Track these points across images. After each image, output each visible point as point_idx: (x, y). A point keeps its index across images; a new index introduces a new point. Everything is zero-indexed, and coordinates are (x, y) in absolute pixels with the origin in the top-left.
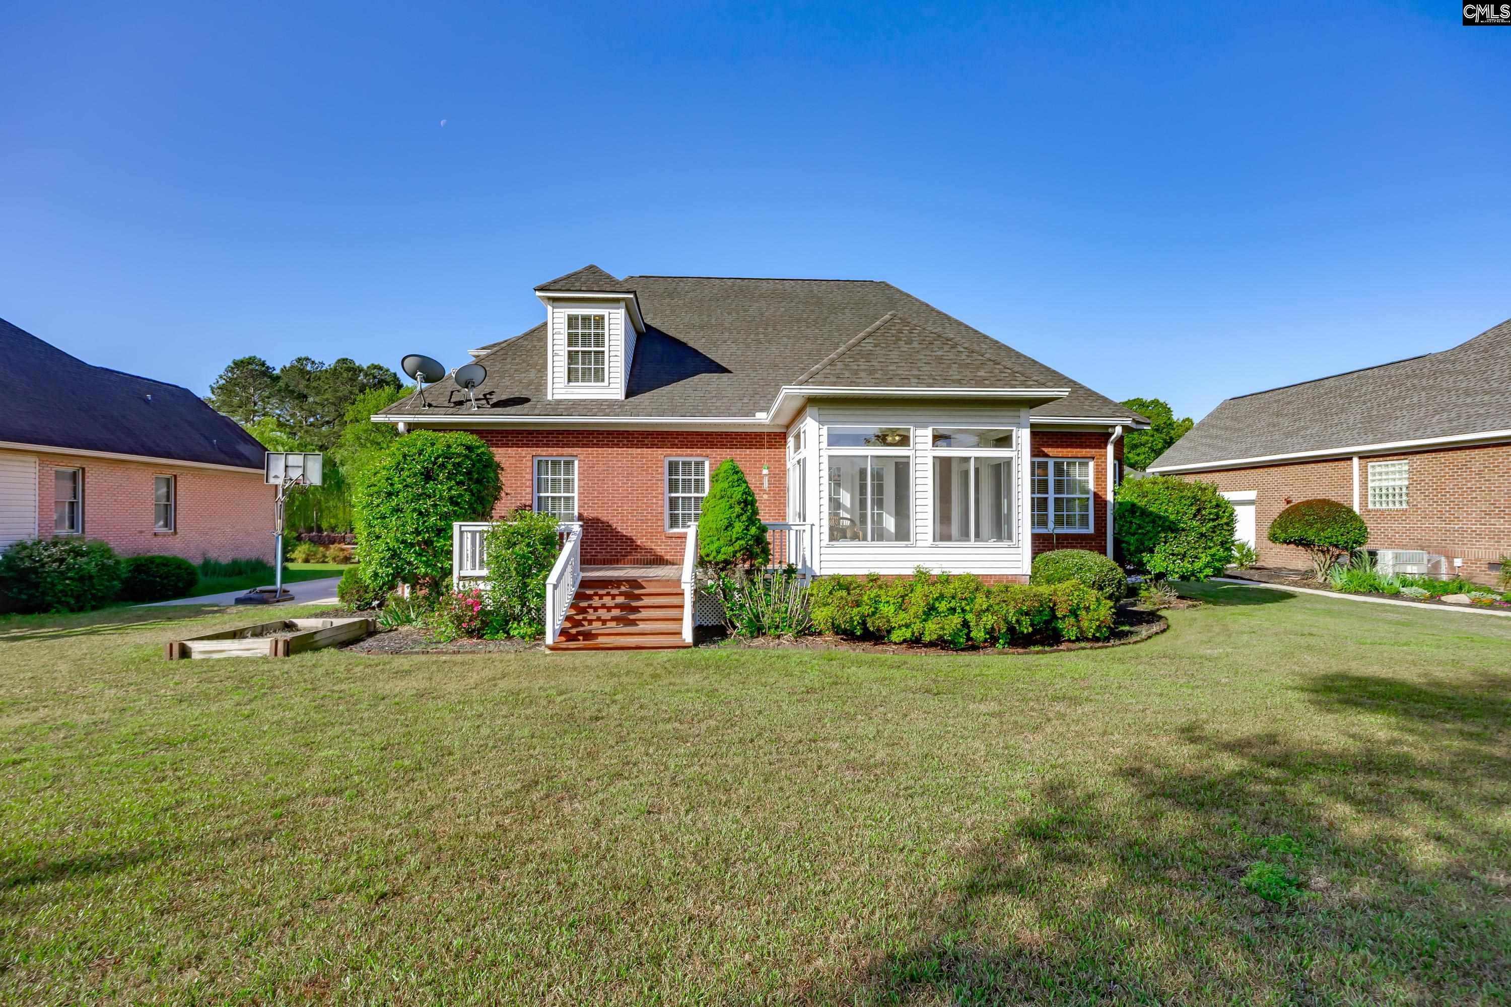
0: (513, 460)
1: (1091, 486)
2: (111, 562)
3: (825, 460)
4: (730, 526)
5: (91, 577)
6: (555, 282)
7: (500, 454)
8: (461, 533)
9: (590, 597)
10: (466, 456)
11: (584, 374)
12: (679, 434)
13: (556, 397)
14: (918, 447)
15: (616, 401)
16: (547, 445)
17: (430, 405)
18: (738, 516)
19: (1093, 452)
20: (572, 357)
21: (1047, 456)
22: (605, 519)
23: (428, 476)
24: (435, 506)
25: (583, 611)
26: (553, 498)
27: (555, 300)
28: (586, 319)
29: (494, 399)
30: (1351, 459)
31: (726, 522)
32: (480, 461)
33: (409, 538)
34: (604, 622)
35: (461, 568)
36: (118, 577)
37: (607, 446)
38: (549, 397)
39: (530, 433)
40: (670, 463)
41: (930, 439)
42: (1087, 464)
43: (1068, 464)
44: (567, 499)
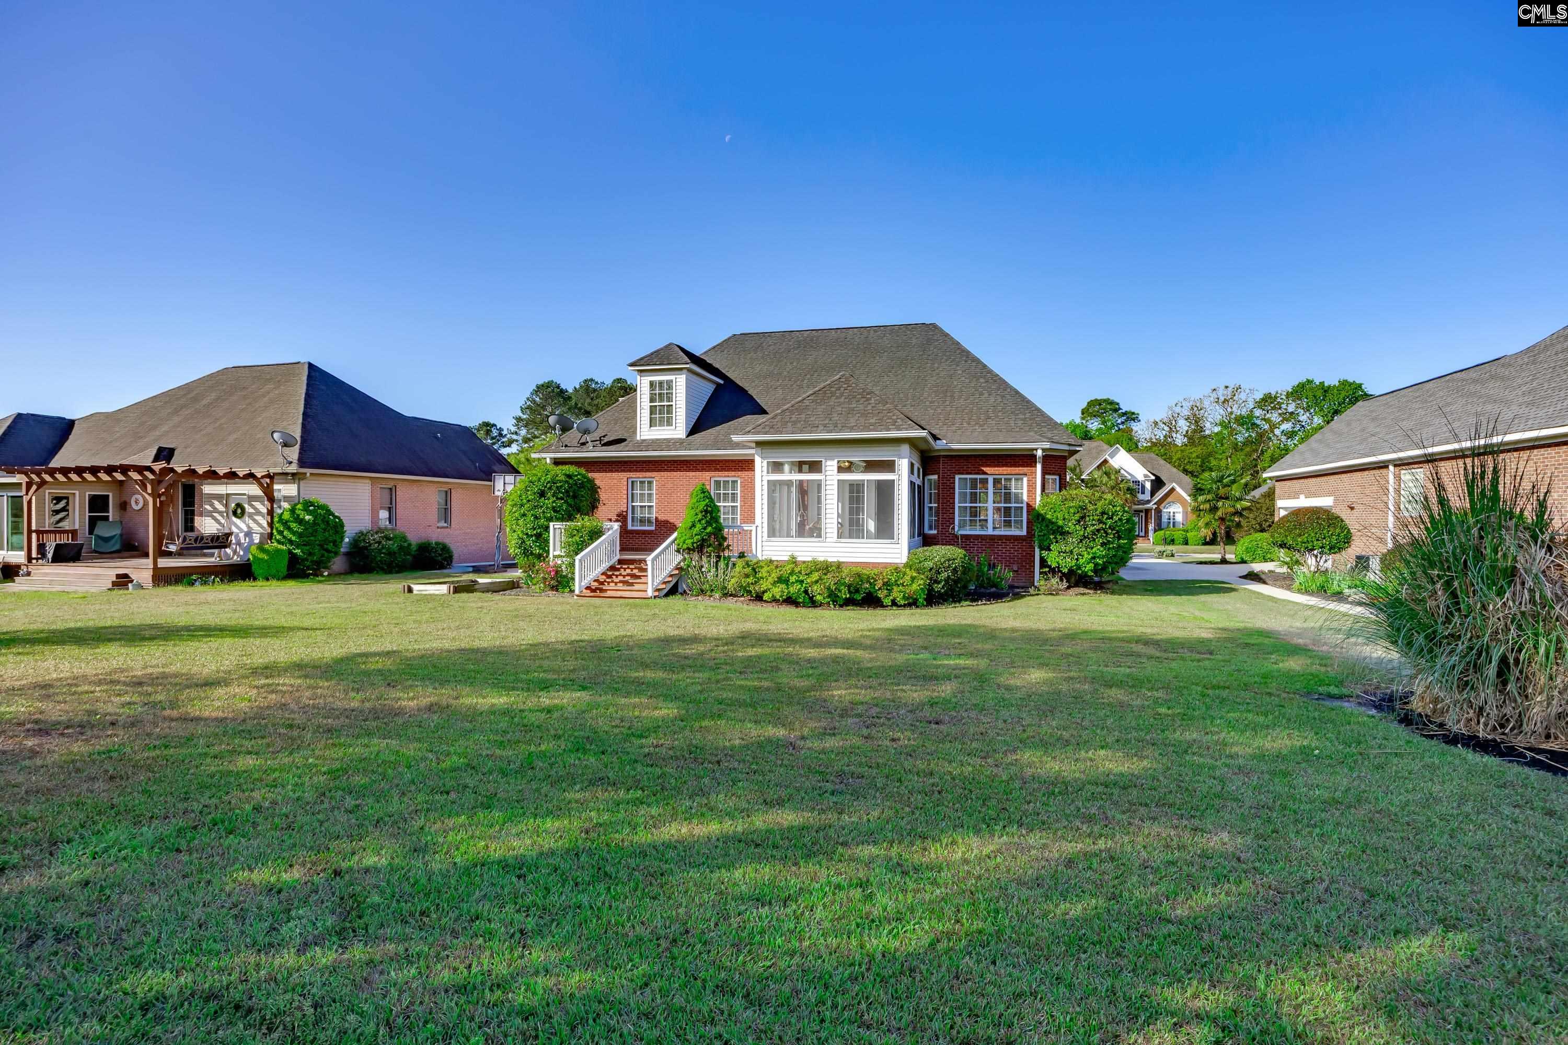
0: (615, 481)
1: (1025, 498)
2: (406, 544)
3: (765, 483)
4: (693, 526)
5: (395, 553)
6: (642, 359)
7: (601, 479)
8: (555, 529)
9: (618, 570)
10: (566, 482)
11: (660, 421)
12: (719, 461)
13: (643, 438)
14: (828, 473)
15: (680, 439)
16: (636, 471)
17: (566, 446)
18: (700, 521)
19: (1025, 470)
20: (652, 410)
21: (985, 473)
22: (672, 521)
23: (542, 494)
24: (544, 512)
25: (610, 577)
26: (641, 507)
27: (641, 371)
28: (661, 383)
29: (606, 440)
30: (1387, 467)
31: (690, 524)
32: (576, 484)
33: (529, 532)
34: (616, 583)
35: (554, 550)
36: (409, 554)
37: (673, 471)
38: (638, 438)
39: (626, 462)
40: (716, 482)
41: (835, 468)
42: (1022, 479)
43: (1005, 479)
44: (650, 507)
